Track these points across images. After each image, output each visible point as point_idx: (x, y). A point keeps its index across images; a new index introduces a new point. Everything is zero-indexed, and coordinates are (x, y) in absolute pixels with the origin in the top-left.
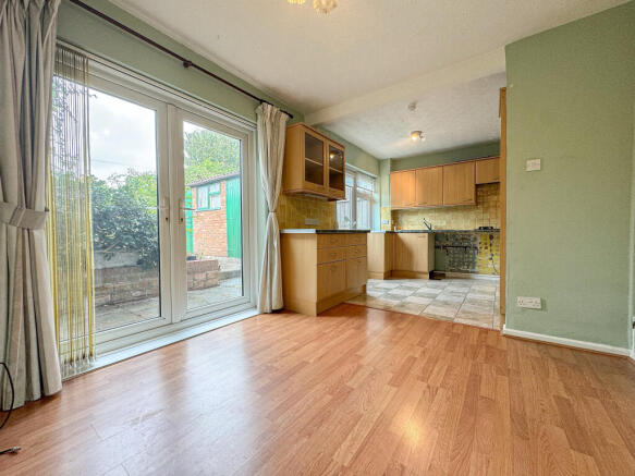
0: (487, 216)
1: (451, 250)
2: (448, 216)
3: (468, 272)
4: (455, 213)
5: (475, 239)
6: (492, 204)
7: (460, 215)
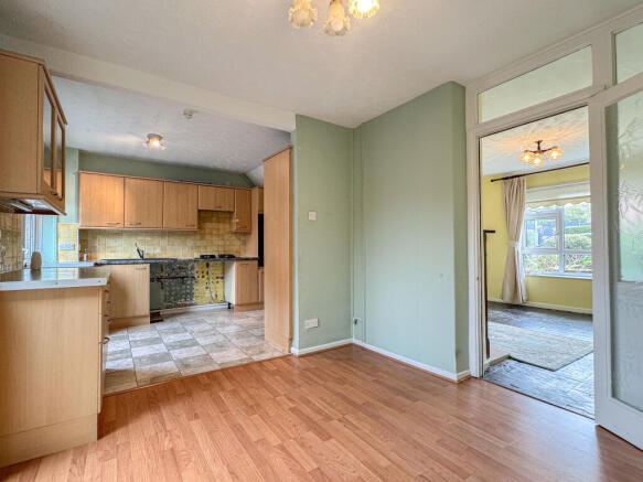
0: (203, 243)
1: (167, 283)
2: (164, 242)
3: (186, 305)
4: (172, 239)
5: (192, 268)
6: (207, 231)
7: (177, 241)
